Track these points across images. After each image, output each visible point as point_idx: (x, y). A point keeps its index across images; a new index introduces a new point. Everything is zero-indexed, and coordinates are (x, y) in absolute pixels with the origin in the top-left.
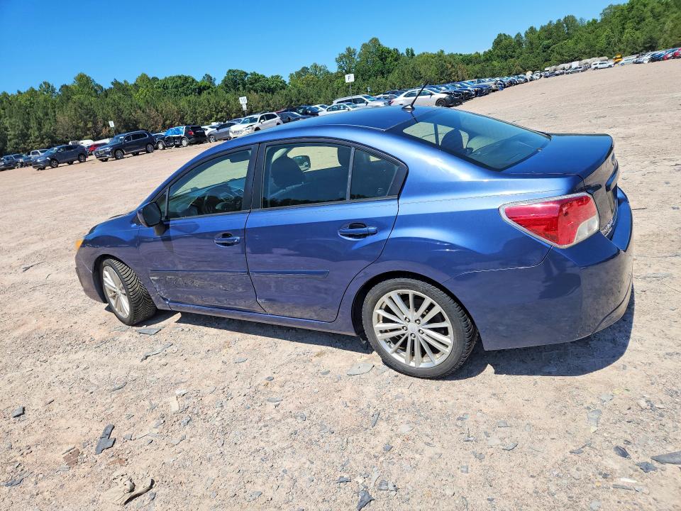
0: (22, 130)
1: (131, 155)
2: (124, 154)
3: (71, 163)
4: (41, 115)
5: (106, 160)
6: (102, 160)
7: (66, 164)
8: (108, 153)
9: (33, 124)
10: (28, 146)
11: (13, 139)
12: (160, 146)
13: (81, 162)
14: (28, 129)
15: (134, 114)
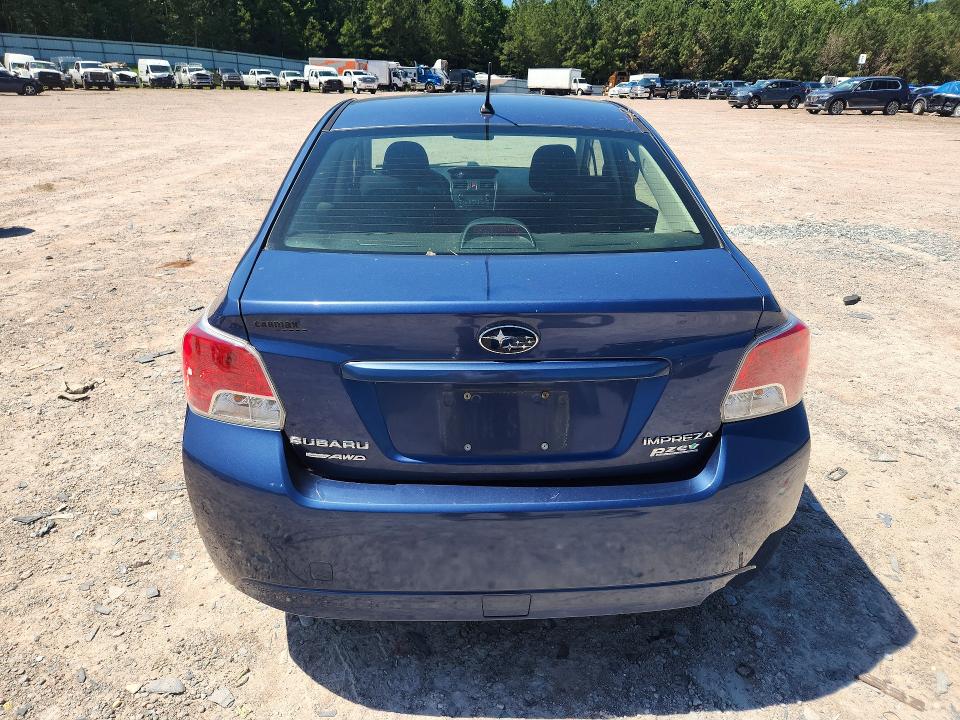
0: (775, 49)
1: (859, 112)
2: (844, 109)
3: (777, 106)
4: (810, 31)
5: (816, 112)
6: (811, 112)
7: (772, 106)
8: (822, 102)
9: (792, 44)
10: (771, 72)
11: (758, 59)
12: (917, 108)
13: (790, 108)
14: (782, 48)
15: (946, 48)
